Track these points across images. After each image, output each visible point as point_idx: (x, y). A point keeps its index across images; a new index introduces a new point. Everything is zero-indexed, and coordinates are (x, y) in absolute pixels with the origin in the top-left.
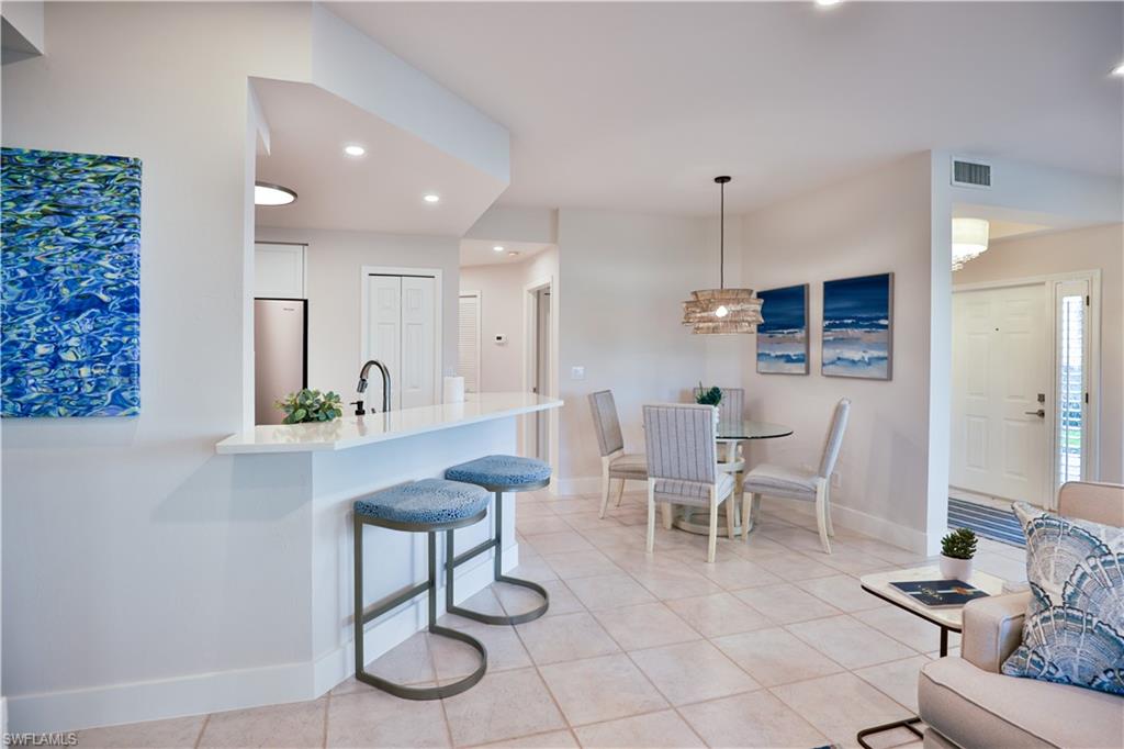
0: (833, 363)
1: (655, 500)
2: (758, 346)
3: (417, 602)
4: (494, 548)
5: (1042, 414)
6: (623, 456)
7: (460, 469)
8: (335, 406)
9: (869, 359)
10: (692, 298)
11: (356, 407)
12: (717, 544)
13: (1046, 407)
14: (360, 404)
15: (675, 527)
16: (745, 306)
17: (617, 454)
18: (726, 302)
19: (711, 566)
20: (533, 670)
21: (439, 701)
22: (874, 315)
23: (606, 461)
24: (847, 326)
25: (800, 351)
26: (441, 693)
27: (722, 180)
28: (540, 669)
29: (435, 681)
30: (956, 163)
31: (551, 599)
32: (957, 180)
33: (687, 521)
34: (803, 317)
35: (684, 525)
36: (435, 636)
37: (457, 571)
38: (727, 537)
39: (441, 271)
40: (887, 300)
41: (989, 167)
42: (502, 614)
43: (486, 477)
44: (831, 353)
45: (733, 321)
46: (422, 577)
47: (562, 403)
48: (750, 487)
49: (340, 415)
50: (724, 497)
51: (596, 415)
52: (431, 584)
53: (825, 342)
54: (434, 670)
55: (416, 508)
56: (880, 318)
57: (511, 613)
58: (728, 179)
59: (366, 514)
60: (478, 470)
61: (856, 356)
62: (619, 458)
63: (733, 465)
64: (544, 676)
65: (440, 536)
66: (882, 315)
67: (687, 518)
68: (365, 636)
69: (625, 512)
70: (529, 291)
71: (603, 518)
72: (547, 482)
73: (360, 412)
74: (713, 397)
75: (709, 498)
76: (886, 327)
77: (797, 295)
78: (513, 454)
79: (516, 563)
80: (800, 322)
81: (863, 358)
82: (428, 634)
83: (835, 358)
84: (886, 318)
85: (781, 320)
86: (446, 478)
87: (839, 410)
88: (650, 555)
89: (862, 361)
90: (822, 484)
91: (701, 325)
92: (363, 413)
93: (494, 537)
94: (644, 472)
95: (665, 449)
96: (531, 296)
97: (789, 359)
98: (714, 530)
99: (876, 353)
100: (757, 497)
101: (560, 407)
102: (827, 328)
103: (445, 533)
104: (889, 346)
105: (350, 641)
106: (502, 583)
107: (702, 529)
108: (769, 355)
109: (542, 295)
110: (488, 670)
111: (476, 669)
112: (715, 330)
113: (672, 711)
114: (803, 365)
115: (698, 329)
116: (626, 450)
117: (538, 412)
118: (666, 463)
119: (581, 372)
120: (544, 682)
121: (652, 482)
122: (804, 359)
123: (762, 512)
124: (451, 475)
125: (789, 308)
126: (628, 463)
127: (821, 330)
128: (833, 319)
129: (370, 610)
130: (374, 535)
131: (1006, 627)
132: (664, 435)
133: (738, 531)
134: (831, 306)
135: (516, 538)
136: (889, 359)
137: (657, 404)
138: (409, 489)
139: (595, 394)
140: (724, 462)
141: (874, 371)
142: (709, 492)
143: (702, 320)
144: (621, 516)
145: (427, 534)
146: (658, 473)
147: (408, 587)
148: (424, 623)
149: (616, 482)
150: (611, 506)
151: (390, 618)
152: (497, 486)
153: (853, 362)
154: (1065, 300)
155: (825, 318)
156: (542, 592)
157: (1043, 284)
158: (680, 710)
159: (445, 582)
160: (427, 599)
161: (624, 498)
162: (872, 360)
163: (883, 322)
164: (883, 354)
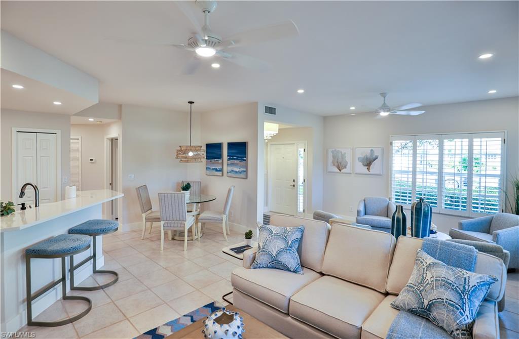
0: (230, 172)
1: (164, 229)
2: (206, 164)
3: (56, 289)
4: (92, 259)
5: (294, 186)
6: (152, 212)
7: (76, 228)
8: (12, 207)
10: (179, 148)
11: (21, 206)
12: (188, 243)
13: (295, 183)
14: (23, 204)
15: (173, 239)
16: (199, 153)
17: (149, 212)
18: (192, 151)
19: (185, 252)
20: (112, 303)
21: (71, 324)
22: (242, 156)
23: (144, 215)
24: (234, 159)
25: (220, 167)
26: (71, 321)
27: (191, 103)
28: (115, 302)
29: (69, 317)
30: (266, 107)
31: (119, 276)
32: (266, 112)
33: (177, 236)
34: (221, 155)
35: (176, 238)
36: (66, 300)
37: (75, 272)
38: (192, 240)
39: (60, 131)
40: (246, 151)
41: (275, 109)
42: (97, 286)
43: (89, 231)
44: (230, 169)
45: (195, 159)
46: (59, 276)
47: (123, 195)
48: (201, 220)
49: (14, 211)
50: (190, 225)
51: (139, 197)
52: (63, 279)
53: (228, 164)
54: (67, 313)
55: (58, 248)
57: (101, 285)
58: (193, 102)
59: (31, 254)
60: (85, 228)
61: (237, 170)
62: (149, 214)
63: (194, 213)
64: (117, 305)
65: (67, 259)
67: (178, 234)
68: (32, 306)
69: (153, 235)
70: (107, 139)
71: (143, 239)
72: (117, 229)
73: (23, 208)
74: (187, 187)
75: (184, 227)
76: (245, 160)
77: (218, 146)
78: (101, 219)
79: (103, 264)
80: (220, 156)
82: (62, 301)
84: (245, 157)
85: (214, 155)
86: (69, 233)
87: (230, 191)
88: (162, 252)
89: (239, 172)
90: (224, 217)
91: (183, 159)
92: (25, 208)
93: (92, 255)
94: (159, 219)
95: (167, 209)
96: (108, 141)
97: (216, 170)
98: (186, 238)
99: (243, 169)
100: (204, 224)
101: (123, 197)
102: (228, 159)
103: (69, 257)
104: (247, 168)
105: (24, 310)
106: (96, 274)
107: (181, 238)
108: (210, 168)
109: (114, 141)
110: (92, 307)
111: (86, 309)
112: (187, 161)
113: (165, 304)
114: (221, 172)
115: (181, 160)
116: (153, 209)
117: (112, 200)
118: (168, 215)
119: (133, 177)
120: (117, 306)
121: (162, 223)
122: (221, 170)
123: (206, 228)
124: (71, 231)
125: (216, 151)
126: (153, 215)
127: (226, 160)
128: (231, 157)
129: (34, 295)
130: (35, 263)
131: (252, 256)
132: (167, 205)
133: (196, 237)
134: (229, 152)
135: (103, 254)
136: (246, 171)
137: (163, 192)
138: (51, 240)
139: (139, 188)
140: (191, 212)
141: (242, 175)
142: (184, 224)
143: (183, 157)
144: (151, 237)
145: (61, 258)
146: (165, 219)
147: (52, 282)
148: (60, 296)
149: (149, 224)
150: (147, 234)
151: (43, 297)
152: (94, 234)
153: (236, 172)
154: (299, 149)
155: (228, 156)
156: (115, 274)
157: (294, 144)
158: (168, 303)
159: (69, 277)
160: (62, 286)
161: (152, 229)
162: (242, 172)
163: (245, 159)
164: (245, 170)
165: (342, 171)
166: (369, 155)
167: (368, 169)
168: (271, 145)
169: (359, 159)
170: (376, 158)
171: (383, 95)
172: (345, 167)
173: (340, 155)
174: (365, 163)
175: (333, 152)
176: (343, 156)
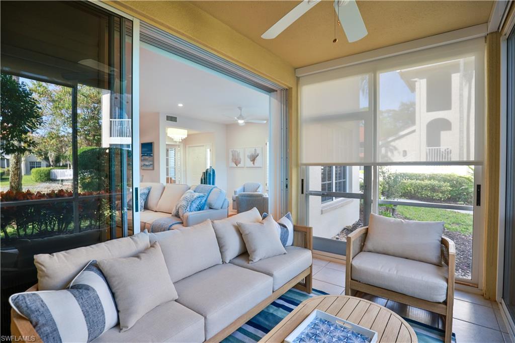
24: (145, 155)
30: (166, 116)
32: (168, 120)
40: (152, 149)
41: (176, 118)
44: (143, 163)
53: (142, 160)
76: (152, 156)
84: (152, 154)
104: (153, 161)
128: (143, 154)
136: (153, 165)
153: (147, 165)
157: (203, 146)
162: (151, 164)
164: (151, 163)
165: (238, 166)
166: (253, 153)
167: (253, 163)
168: (189, 147)
169: (248, 156)
170: (258, 155)
171: (240, 108)
172: (240, 163)
173: (236, 154)
174: (252, 159)
175: (232, 151)
176: (238, 154)
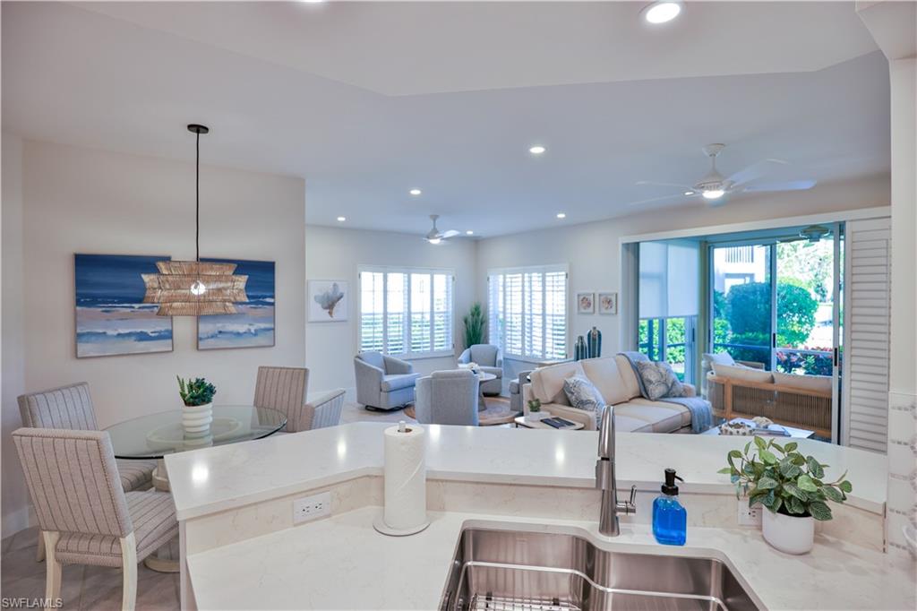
0: (211, 337)
9: (256, 330)
22: (259, 294)
25: (161, 328)
27: (198, 129)
40: (273, 282)
44: (210, 328)
56: (265, 297)
58: (206, 129)
61: (242, 328)
66: (268, 294)
76: (273, 304)
81: (250, 330)
83: (216, 332)
84: (271, 297)
89: (248, 333)
97: (144, 337)
99: (263, 326)
104: (274, 319)
122: (168, 335)
136: (275, 330)
141: (260, 340)
153: (238, 334)
163: (268, 300)
166: (330, 292)
167: (330, 313)
169: (315, 298)
170: (342, 297)
171: (435, 218)
174: (326, 305)
